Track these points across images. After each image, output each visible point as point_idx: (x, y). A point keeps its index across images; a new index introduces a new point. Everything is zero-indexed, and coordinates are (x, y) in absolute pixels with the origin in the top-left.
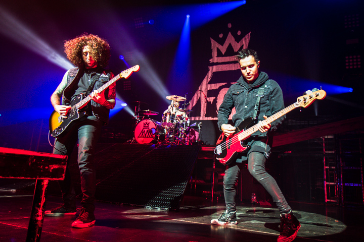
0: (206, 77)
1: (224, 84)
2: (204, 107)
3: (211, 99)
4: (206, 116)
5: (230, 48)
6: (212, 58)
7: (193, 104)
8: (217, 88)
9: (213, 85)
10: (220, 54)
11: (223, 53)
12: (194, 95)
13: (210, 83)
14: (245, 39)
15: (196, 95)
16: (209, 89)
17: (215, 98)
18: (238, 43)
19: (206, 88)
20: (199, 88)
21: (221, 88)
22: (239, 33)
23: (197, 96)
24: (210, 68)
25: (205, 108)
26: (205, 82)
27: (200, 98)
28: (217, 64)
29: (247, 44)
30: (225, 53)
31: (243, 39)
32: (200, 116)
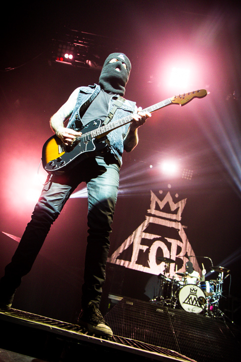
0: (142, 225)
1: (158, 237)
2: (136, 253)
3: (145, 248)
4: (137, 262)
5: (167, 205)
6: (150, 209)
7: (124, 247)
8: (152, 238)
9: (148, 234)
10: (157, 208)
11: (161, 208)
12: (127, 238)
13: (145, 231)
14: (182, 203)
15: (129, 239)
16: (143, 237)
17: (148, 247)
18: (175, 203)
19: (140, 236)
20: (134, 233)
21: (155, 240)
22: (177, 196)
23: (130, 241)
24: (147, 218)
25: (137, 255)
26: (140, 229)
27: (133, 243)
28: (154, 216)
29: (183, 208)
30: (163, 209)
31: (180, 202)
32: (130, 260)
